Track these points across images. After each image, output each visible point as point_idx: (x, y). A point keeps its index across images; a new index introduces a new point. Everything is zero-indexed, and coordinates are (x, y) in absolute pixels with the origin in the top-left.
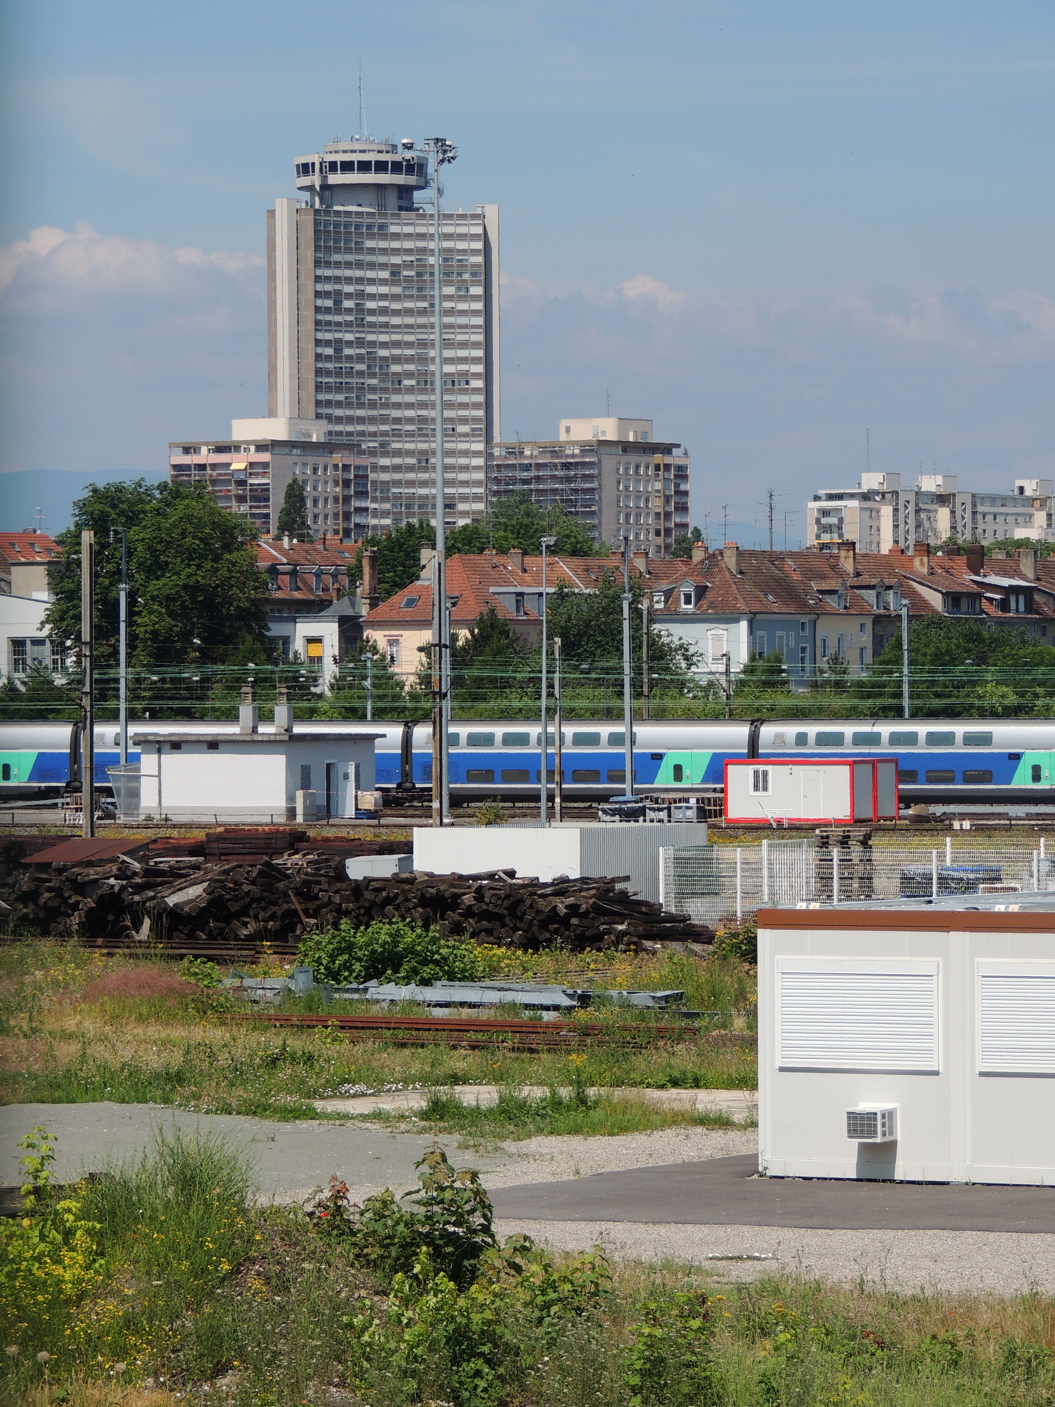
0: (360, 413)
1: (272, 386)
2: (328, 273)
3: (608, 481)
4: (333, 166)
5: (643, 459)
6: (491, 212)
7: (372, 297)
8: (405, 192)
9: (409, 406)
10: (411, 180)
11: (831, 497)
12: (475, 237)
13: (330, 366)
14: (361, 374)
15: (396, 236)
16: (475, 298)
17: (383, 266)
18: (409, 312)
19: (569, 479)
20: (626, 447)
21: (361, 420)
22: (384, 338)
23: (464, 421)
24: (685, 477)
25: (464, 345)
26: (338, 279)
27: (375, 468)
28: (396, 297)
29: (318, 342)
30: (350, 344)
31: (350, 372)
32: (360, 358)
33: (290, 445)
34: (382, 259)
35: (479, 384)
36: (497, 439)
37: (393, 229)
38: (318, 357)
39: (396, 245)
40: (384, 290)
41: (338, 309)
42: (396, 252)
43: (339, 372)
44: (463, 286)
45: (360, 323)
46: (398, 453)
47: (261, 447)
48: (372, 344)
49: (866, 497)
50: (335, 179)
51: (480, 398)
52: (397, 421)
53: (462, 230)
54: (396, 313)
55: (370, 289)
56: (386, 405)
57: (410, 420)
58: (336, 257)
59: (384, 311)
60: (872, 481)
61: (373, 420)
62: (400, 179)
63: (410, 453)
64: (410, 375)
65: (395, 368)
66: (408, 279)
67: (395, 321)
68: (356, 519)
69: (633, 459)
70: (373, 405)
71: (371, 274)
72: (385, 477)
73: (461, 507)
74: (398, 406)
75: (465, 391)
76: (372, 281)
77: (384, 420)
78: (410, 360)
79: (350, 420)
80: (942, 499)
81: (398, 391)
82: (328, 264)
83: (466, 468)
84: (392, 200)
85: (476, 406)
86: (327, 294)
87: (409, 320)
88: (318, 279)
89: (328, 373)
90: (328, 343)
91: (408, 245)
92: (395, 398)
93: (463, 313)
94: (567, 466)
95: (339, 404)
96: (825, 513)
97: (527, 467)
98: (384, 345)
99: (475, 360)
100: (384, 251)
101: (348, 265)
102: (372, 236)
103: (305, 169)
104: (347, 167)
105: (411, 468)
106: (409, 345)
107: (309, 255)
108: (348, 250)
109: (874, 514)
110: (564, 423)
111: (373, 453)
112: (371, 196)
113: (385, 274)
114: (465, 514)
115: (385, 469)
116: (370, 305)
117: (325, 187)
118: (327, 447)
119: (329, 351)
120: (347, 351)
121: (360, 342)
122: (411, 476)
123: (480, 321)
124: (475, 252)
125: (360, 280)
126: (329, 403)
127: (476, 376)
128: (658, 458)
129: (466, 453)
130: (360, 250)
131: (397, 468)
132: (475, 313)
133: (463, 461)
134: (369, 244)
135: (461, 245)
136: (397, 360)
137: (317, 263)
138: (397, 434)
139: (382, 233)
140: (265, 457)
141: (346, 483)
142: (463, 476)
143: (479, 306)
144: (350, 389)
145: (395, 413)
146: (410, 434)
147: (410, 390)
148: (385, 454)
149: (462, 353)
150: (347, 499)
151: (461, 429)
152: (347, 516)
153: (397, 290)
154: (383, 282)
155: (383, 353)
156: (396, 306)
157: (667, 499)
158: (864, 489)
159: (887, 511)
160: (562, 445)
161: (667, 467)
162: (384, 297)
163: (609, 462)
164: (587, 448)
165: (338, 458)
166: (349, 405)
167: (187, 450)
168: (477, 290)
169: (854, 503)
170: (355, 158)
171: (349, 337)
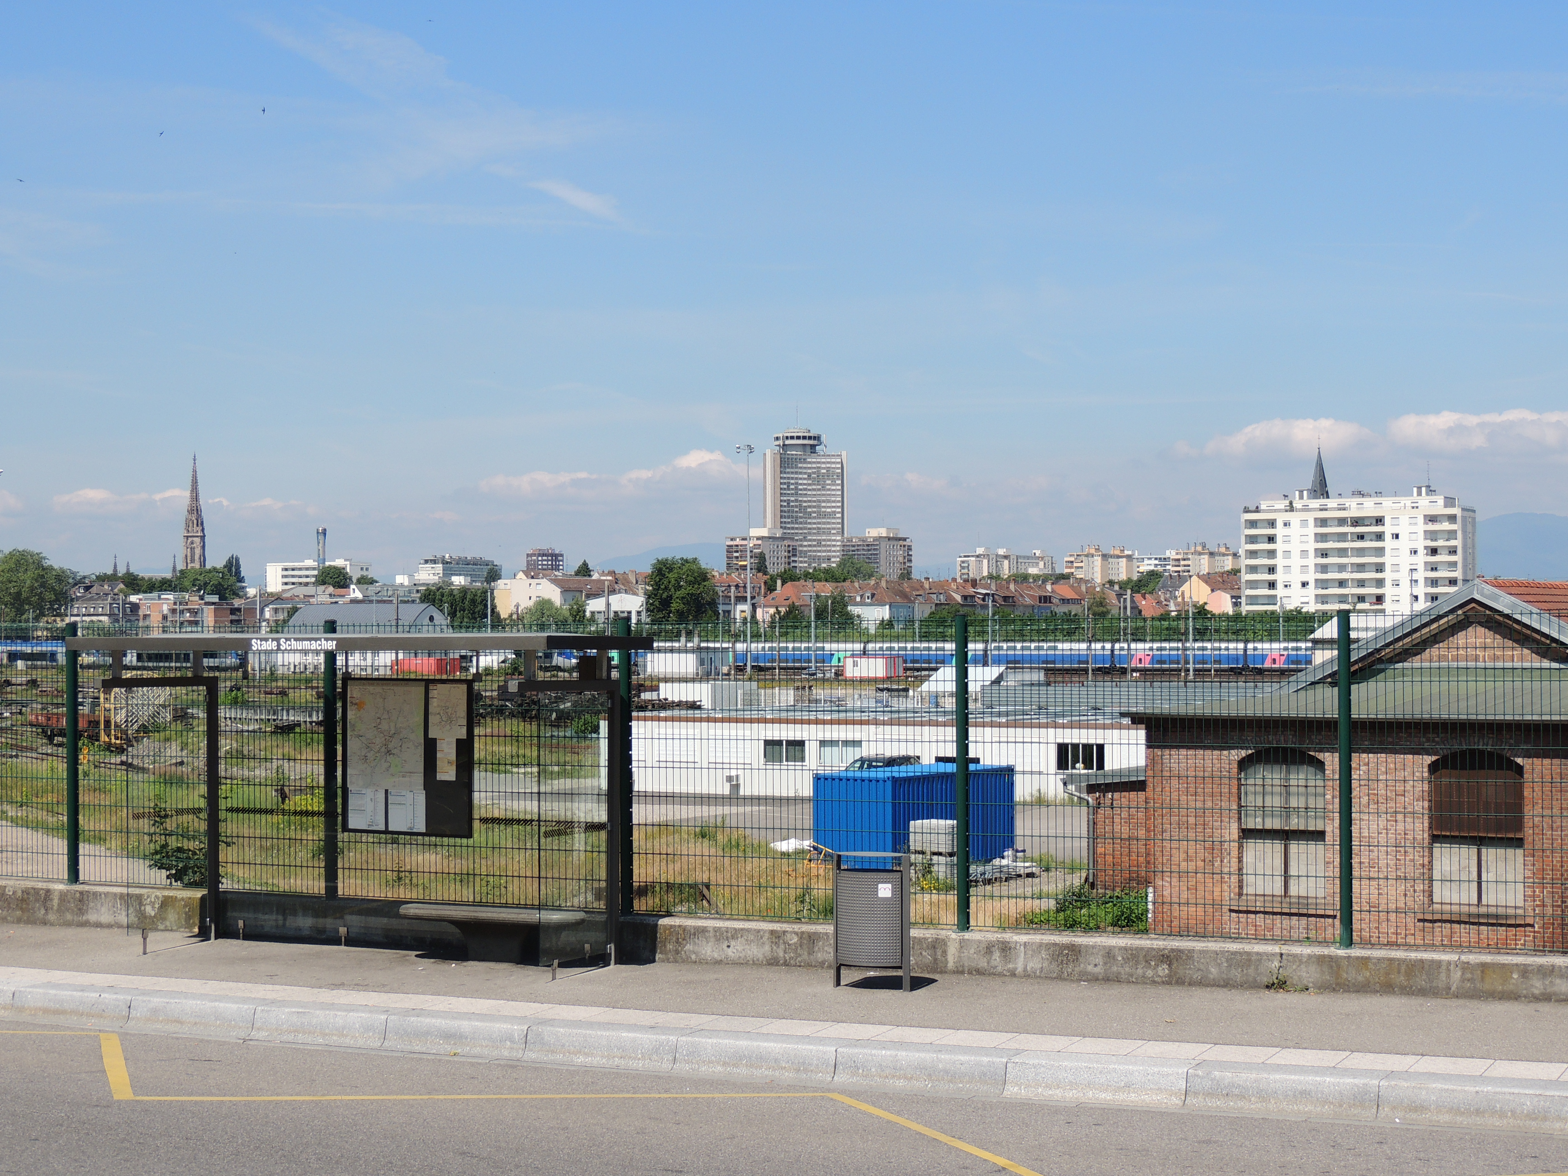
0: (797, 526)
1: (765, 517)
2: (785, 476)
3: (883, 551)
4: (787, 438)
5: (895, 543)
6: (844, 454)
7: (801, 484)
8: (813, 447)
9: (814, 523)
10: (815, 442)
11: (965, 556)
12: (838, 463)
13: (786, 509)
14: (797, 512)
15: (810, 463)
16: (838, 485)
17: (805, 473)
18: (814, 490)
19: (869, 550)
20: (889, 539)
21: (797, 528)
22: (805, 499)
23: (834, 529)
24: (911, 549)
25: (834, 502)
26: (788, 478)
27: (801, 546)
28: (809, 485)
29: (781, 501)
30: (793, 501)
31: (793, 512)
32: (796, 506)
33: (770, 538)
34: (805, 471)
35: (840, 515)
36: (846, 535)
37: (809, 460)
38: (781, 506)
39: (809, 466)
40: (805, 482)
41: (789, 489)
42: (810, 468)
43: (789, 512)
44: (833, 480)
45: (797, 494)
46: (810, 540)
47: (758, 539)
48: (801, 501)
49: (978, 556)
50: (788, 442)
51: (840, 521)
52: (810, 529)
53: (833, 460)
54: (810, 490)
55: (800, 482)
56: (806, 523)
57: (814, 529)
58: (788, 470)
59: (805, 489)
60: (980, 551)
61: (801, 529)
62: (811, 442)
63: (814, 540)
64: (815, 512)
65: (809, 510)
66: (814, 478)
67: (809, 493)
68: (793, 564)
69: (892, 543)
70: (801, 523)
71: (800, 476)
72: (805, 549)
73: (833, 560)
74: (810, 523)
75: (834, 518)
76: (801, 479)
77: (805, 528)
78: (814, 507)
79: (793, 528)
80: (1006, 557)
81: (810, 518)
82: (785, 473)
83: (834, 546)
84: (808, 449)
85: (838, 523)
86: (785, 483)
87: (814, 493)
88: (781, 478)
89: (785, 512)
90: (785, 501)
91: (814, 466)
92: (809, 521)
93: (834, 490)
94: (868, 545)
95: (789, 523)
96: (963, 562)
97: (854, 546)
98: (805, 502)
99: (838, 507)
100: (805, 468)
101: (792, 473)
102: (801, 463)
103: (777, 439)
104: (792, 438)
105: (815, 546)
106: (814, 501)
107: (778, 469)
108: (792, 468)
109: (981, 562)
110: (867, 530)
111: (801, 540)
112: (801, 448)
113: (806, 476)
114: (834, 562)
115: (805, 546)
116: (800, 487)
117: (784, 445)
118: (782, 539)
119: (785, 504)
120: (792, 504)
121: (796, 501)
122: (815, 549)
123: (840, 493)
124: (838, 468)
125: (796, 478)
126: (785, 523)
127: (839, 513)
128: (901, 543)
129: (834, 540)
130: (797, 468)
131: (810, 546)
132: (838, 490)
133: (834, 543)
134: (800, 465)
135: (833, 466)
136: (810, 507)
137: (781, 472)
138: (810, 534)
139: (805, 461)
140: (760, 542)
141: (789, 552)
142: (833, 549)
143: (840, 487)
144: (793, 517)
145: (809, 526)
146: (814, 534)
147: (814, 518)
148: (806, 541)
149: (834, 504)
150: (789, 557)
151: (833, 532)
152: (789, 563)
153: (810, 482)
154: (805, 479)
155: (805, 504)
156: (809, 487)
157: (904, 557)
158: (977, 553)
159: (985, 562)
160: (867, 538)
161: (904, 546)
162: (805, 484)
163: (883, 544)
164: (875, 539)
165: (786, 543)
166: (792, 523)
167: (732, 540)
168: (839, 482)
169: (973, 559)
170: (795, 435)
171: (793, 499)
